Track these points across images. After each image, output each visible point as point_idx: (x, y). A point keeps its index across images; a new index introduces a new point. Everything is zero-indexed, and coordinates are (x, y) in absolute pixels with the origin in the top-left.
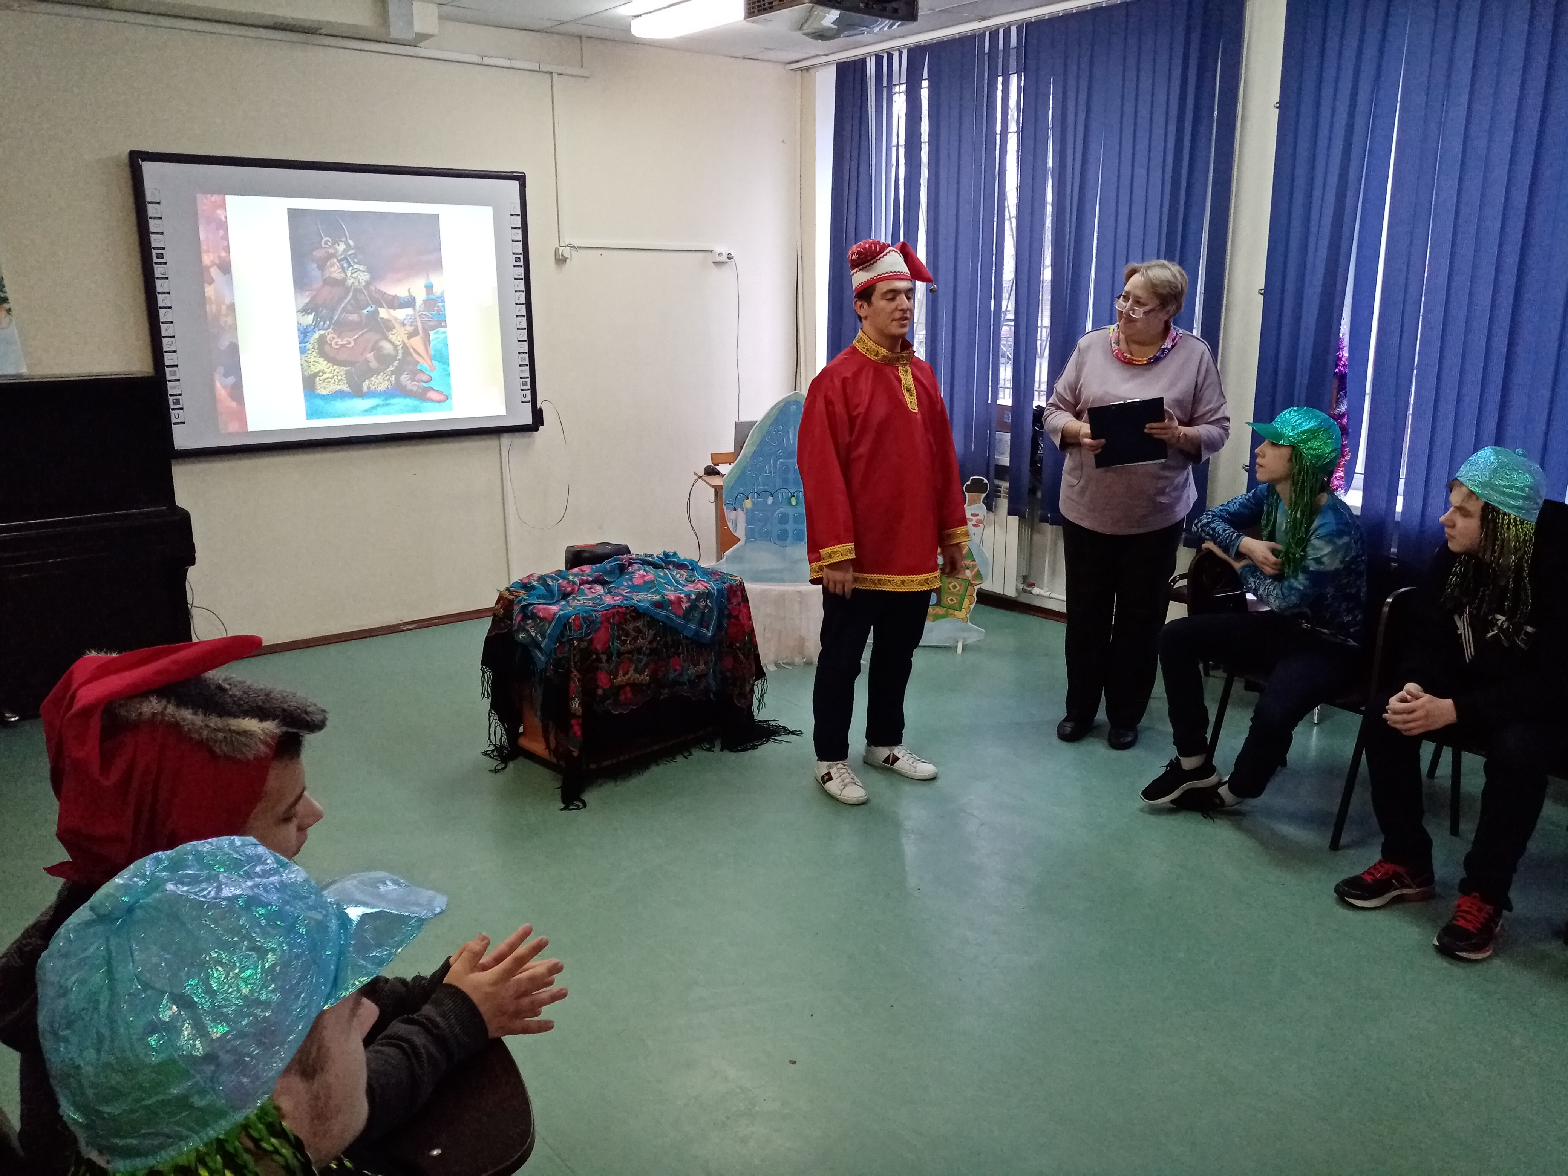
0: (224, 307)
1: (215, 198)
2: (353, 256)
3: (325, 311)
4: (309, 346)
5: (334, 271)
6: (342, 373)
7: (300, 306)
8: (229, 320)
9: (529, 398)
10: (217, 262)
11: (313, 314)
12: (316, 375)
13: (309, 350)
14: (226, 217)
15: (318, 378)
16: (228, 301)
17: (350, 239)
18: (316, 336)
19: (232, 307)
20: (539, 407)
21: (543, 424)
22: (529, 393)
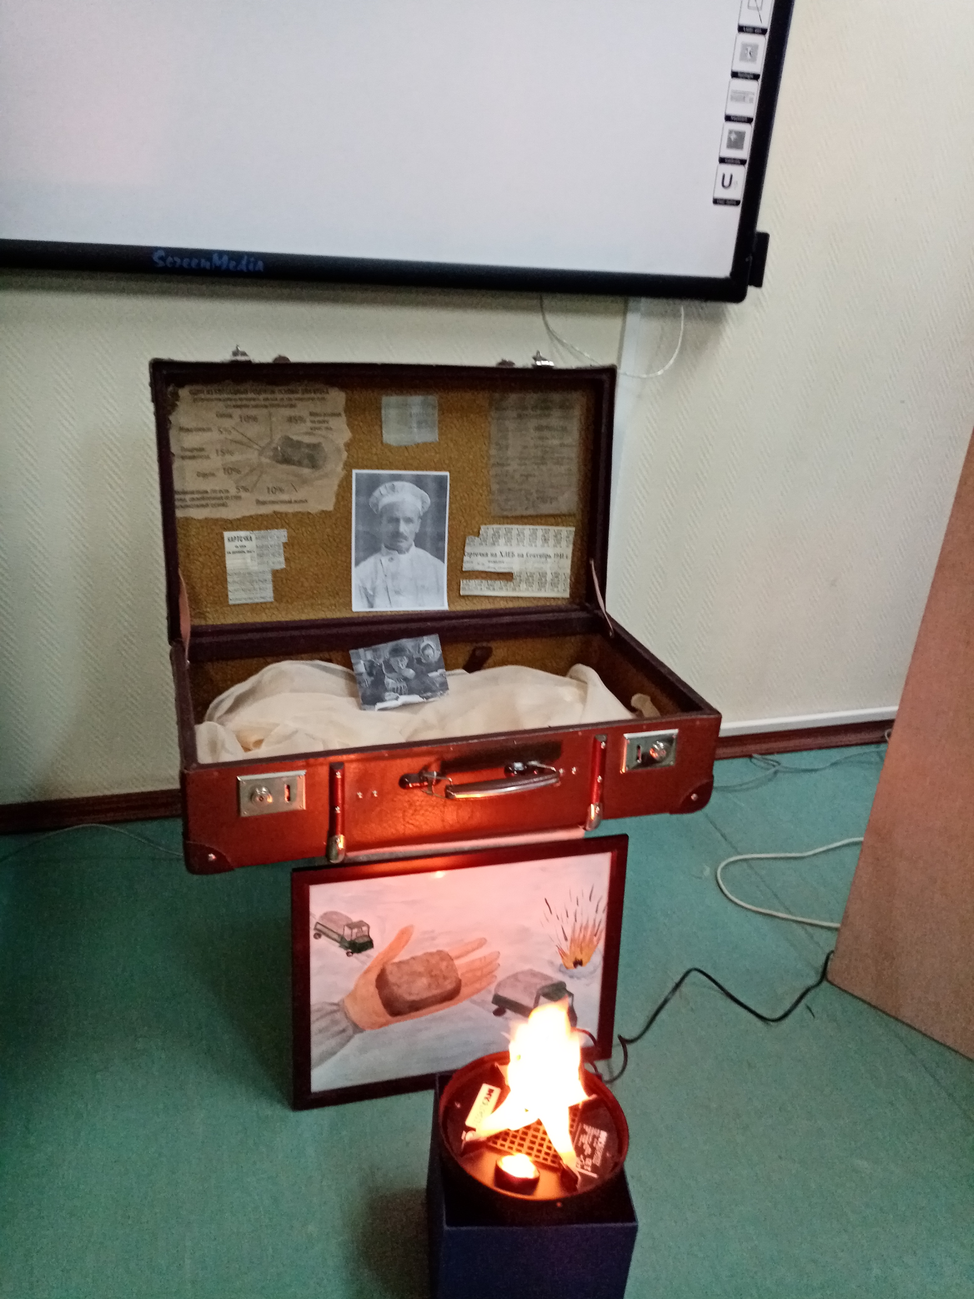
9: (737, 192)
20: (762, 226)
21: (758, 283)
22: (740, 174)
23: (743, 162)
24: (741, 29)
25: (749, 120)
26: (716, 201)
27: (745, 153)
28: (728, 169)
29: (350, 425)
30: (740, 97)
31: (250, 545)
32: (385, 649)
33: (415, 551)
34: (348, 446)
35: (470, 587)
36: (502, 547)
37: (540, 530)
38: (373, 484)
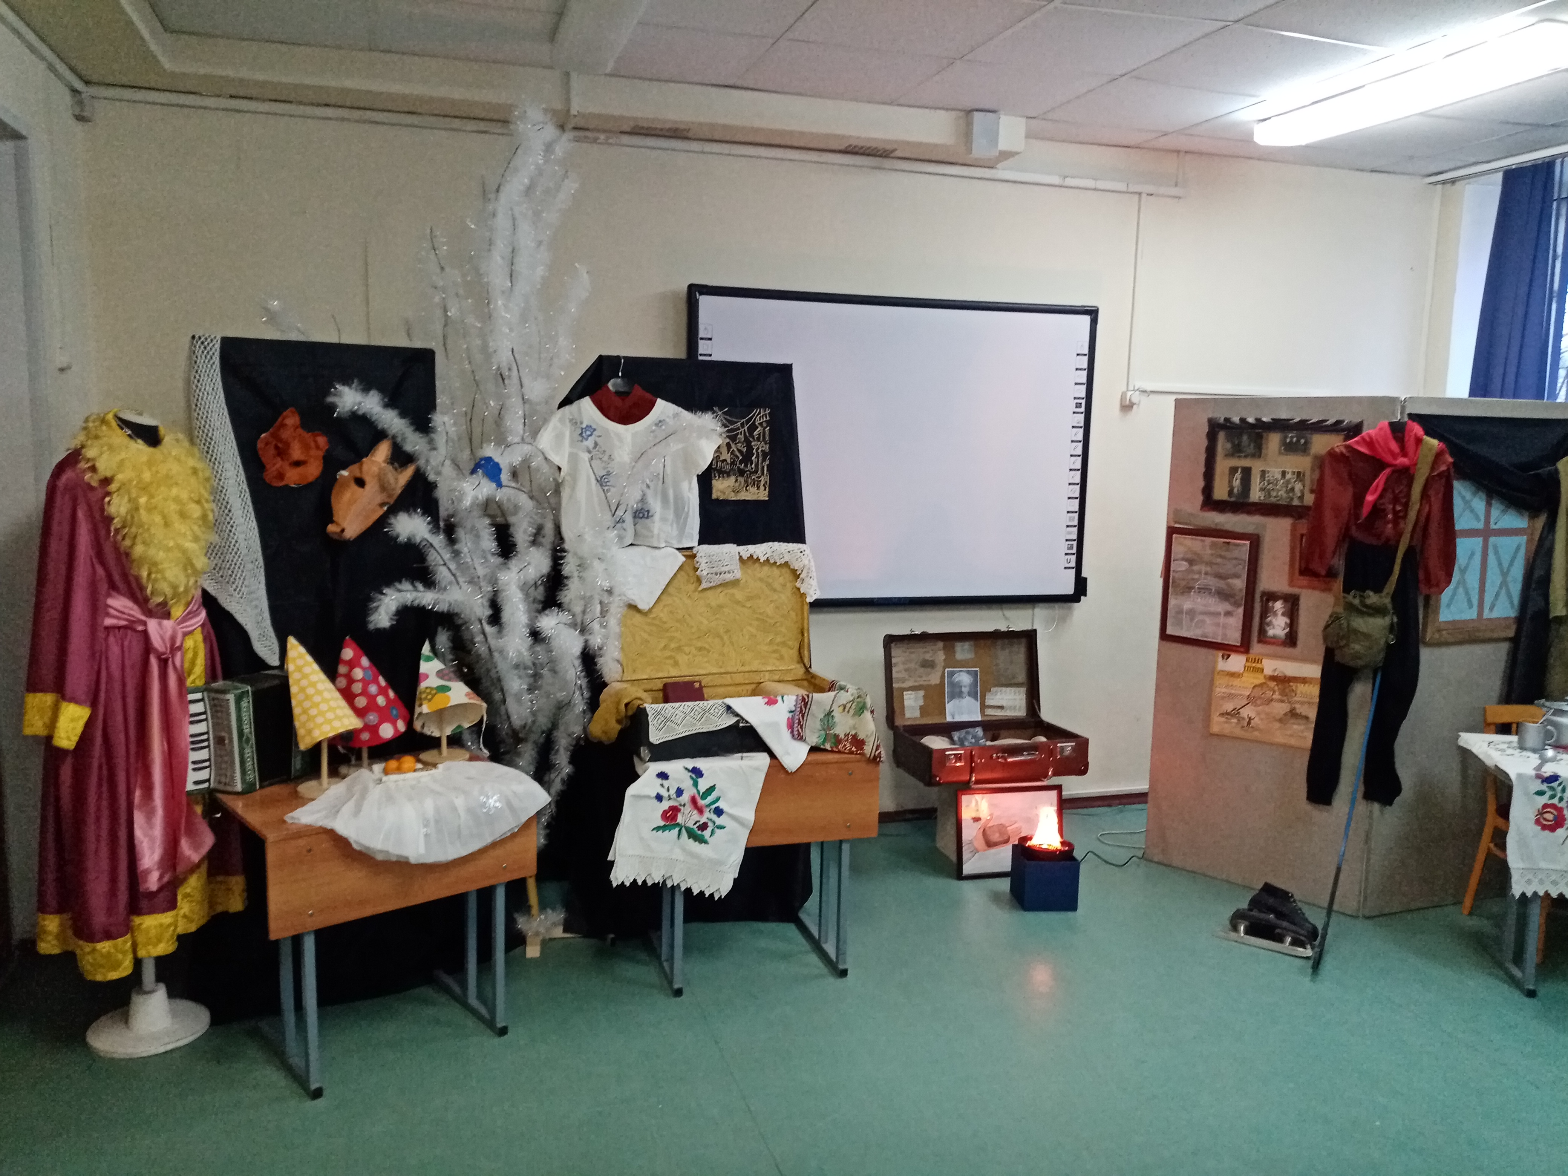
9: (1073, 564)
20: (1084, 575)
21: (1085, 595)
22: (1073, 558)
23: (1074, 554)
24: (1068, 512)
25: (1075, 540)
26: (1065, 568)
27: (1074, 551)
28: (1069, 557)
29: (945, 654)
30: (1070, 533)
31: (912, 696)
32: (963, 732)
33: (968, 698)
34: (945, 660)
35: (989, 712)
36: (999, 696)
37: (1013, 689)
38: (952, 674)
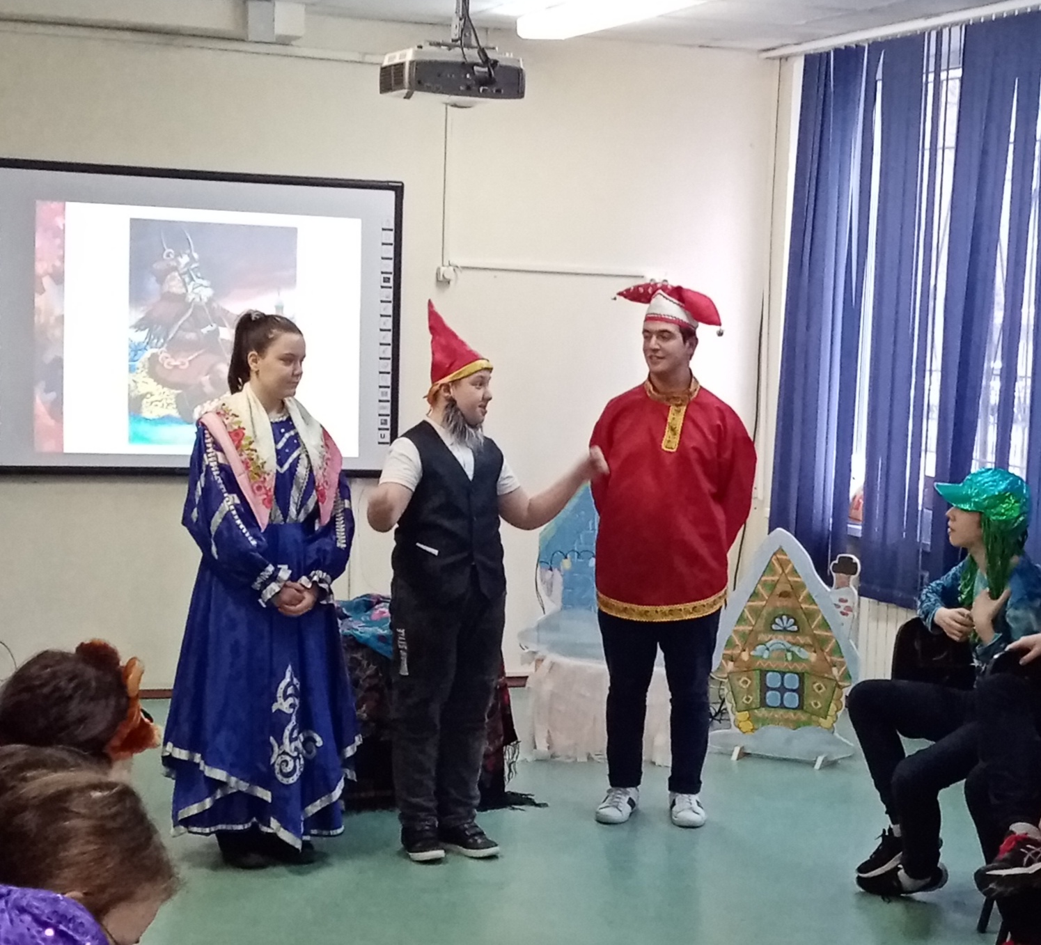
0: (52, 320)
1: (55, 205)
2: (196, 270)
3: (160, 327)
4: (138, 364)
5: (175, 286)
6: (173, 397)
7: (134, 321)
8: (57, 332)
9: (388, 439)
10: (50, 270)
11: (147, 330)
12: (143, 396)
13: (138, 369)
14: (64, 225)
15: (145, 401)
16: (57, 312)
17: (195, 252)
18: (148, 354)
19: (61, 319)
22: (388, 433)
23: (387, 429)
24: (380, 387)
25: (388, 415)
26: (379, 443)
27: (388, 426)
28: (383, 432)
